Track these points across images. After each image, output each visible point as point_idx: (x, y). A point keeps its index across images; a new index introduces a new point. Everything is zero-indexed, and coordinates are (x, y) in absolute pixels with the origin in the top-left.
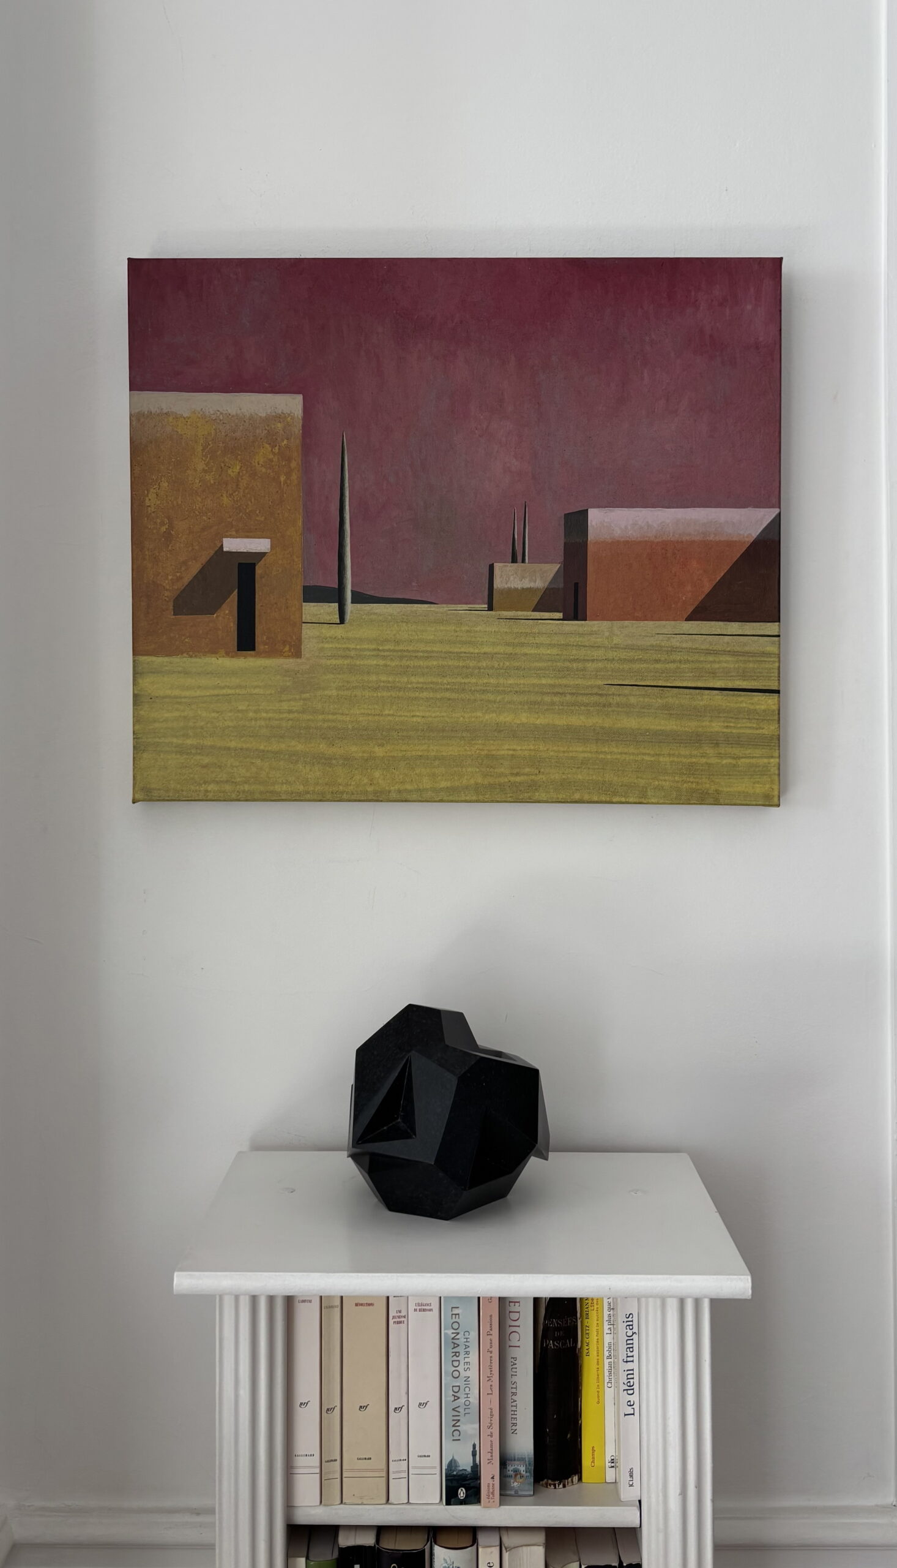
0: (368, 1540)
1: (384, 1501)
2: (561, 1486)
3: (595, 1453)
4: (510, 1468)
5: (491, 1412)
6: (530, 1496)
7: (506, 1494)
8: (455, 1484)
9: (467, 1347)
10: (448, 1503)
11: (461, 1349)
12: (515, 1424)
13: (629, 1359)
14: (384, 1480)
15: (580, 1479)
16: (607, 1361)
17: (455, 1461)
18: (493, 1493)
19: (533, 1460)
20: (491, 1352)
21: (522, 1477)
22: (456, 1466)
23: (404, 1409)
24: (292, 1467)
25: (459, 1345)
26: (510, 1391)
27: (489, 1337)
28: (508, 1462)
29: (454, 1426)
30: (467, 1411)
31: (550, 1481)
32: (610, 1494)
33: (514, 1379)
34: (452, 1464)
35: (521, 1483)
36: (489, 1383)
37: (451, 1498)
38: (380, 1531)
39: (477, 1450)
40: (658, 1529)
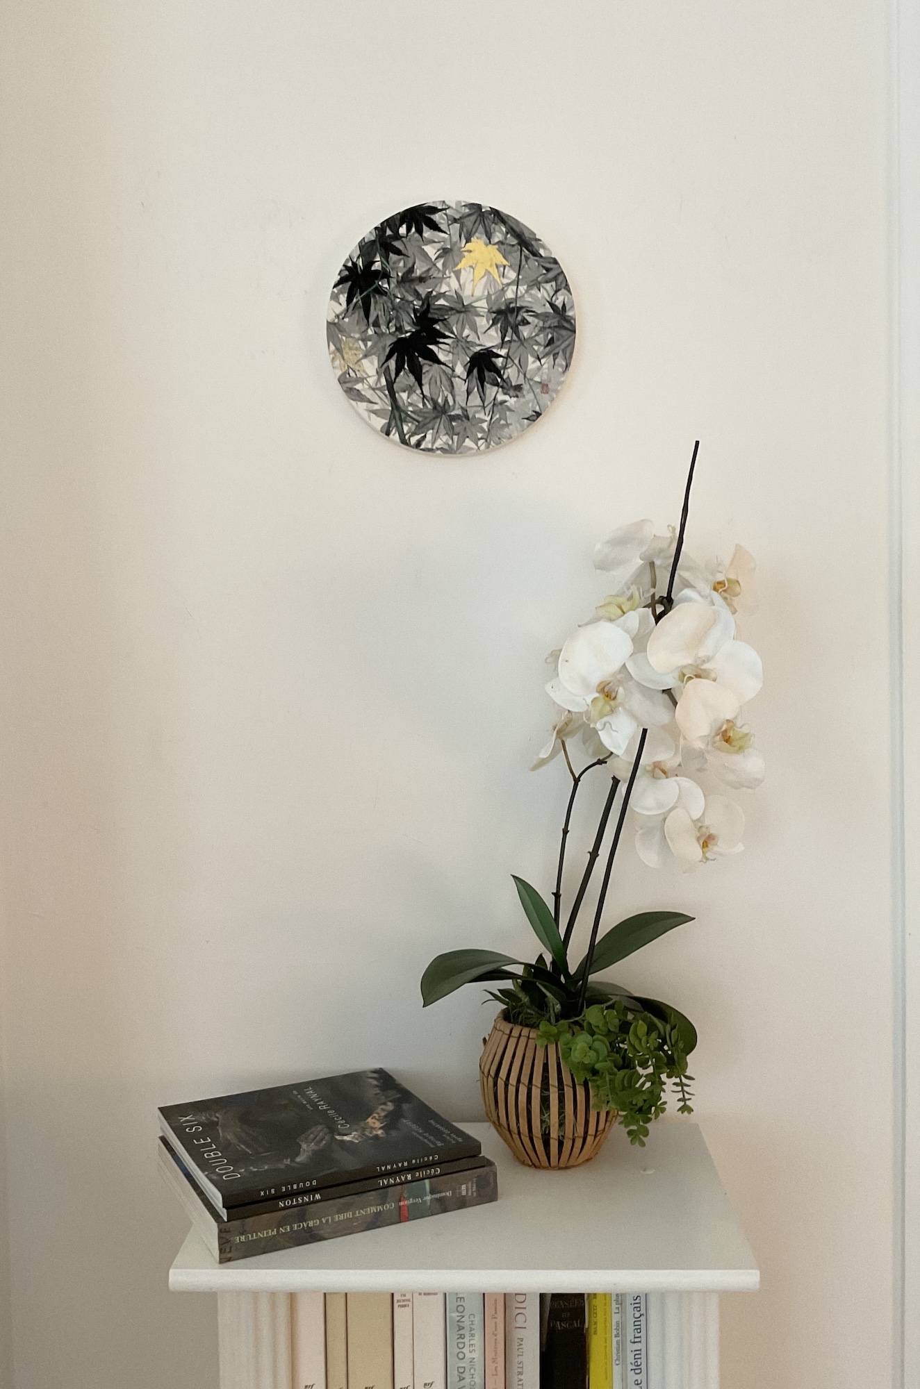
9: (471, 1329)
11: (466, 1332)
13: (636, 1340)
16: (615, 1340)
20: (496, 1335)
25: (464, 1328)
26: (516, 1370)
27: (494, 1320)
33: (520, 1359)
36: (495, 1365)
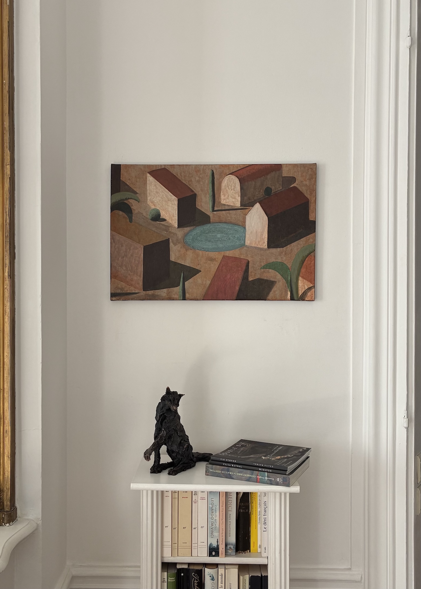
0: (186, 567)
1: (191, 555)
2: (244, 553)
3: (255, 544)
4: (228, 547)
5: (223, 530)
6: (234, 555)
7: (227, 555)
8: (212, 550)
9: (216, 510)
12: (230, 534)
13: (265, 515)
14: (191, 549)
15: (250, 551)
16: (258, 516)
18: (223, 554)
19: (235, 544)
20: (223, 512)
21: (231, 548)
23: (197, 528)
24: (163, 545)
25: (213, 510)
26: (228, 524)
27: (223, 507)
28: (228, 545)
29: (212, 533)
30: (216, 529)
31: (241, 551)
32: (259, 555)
33: (230, 520)
34: (211, 544)
35: (232, 551)
36: (222, 521)
37: (210, 555)
38: (189, 564)
39: (218, 540)
40: (273, 564)
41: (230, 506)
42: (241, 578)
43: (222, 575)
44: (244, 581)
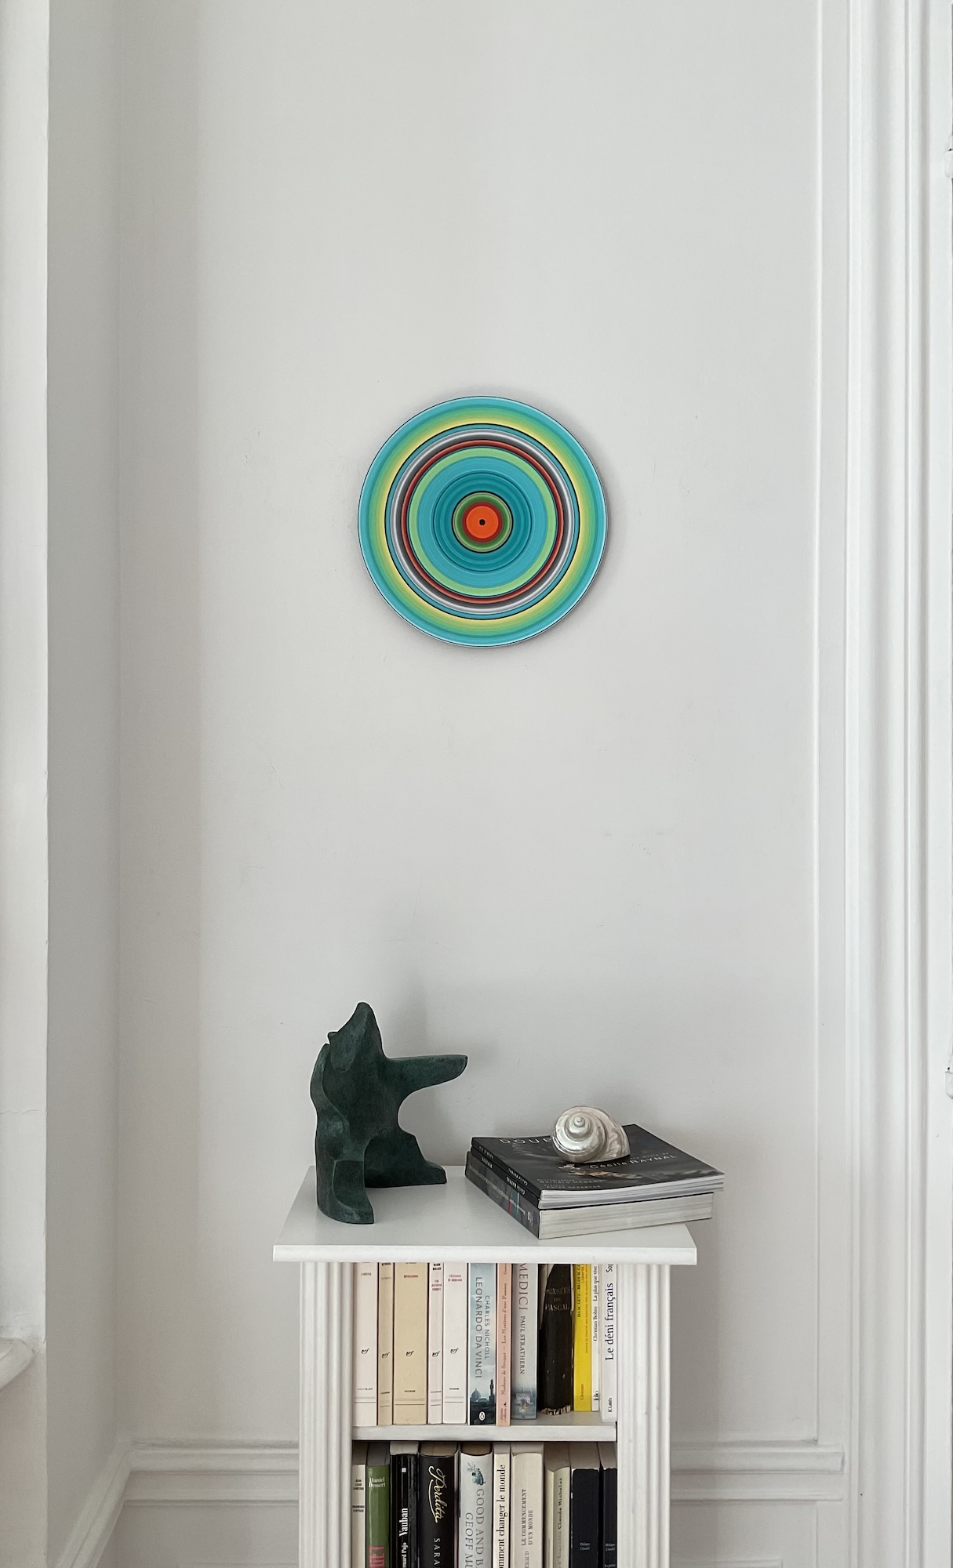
0: (413, 1450)
1: (425, 1423)
2: (558, 1413)
3: (584, 1389)
4: (519, 1399)
5: (505, 1356)
6: (534, 1419)
7: (515, 1418)
8: (477, 1409)
9: (487, 1307)
10: (472, 1423)
11: (483, 1309)
12: (523, 1366)
13: (610, 1318)
14: (425, 1406)
15: (572, 1409)
16: (593, 1321)
17: (477, 1392)
18: (505, 1416)
19: (536, 1393)
20: (505, 1312)
21: (526, 1403)
22: (479, 1395)
23: (440, 1354)
24: (356, 1398)
25: (481, 1307)
26: (519, 1341)
27: (504, 1300)
28: (517, 1394)
29: (477, 1366)
30: (487, 1355)
31: (549, 1410)
32: (595, 1418)
33: (523, 1333)
34: (475, 1394)
35: (528, 1410)
36: (503, 1335)
37: (474, 1420)
38: (421, 1444)
39: (494, 1384)
40: (630, 1441)
41: (522, 1295)
42: (551, 1475)
43: (502, 1470)
44: (558, 1483)
